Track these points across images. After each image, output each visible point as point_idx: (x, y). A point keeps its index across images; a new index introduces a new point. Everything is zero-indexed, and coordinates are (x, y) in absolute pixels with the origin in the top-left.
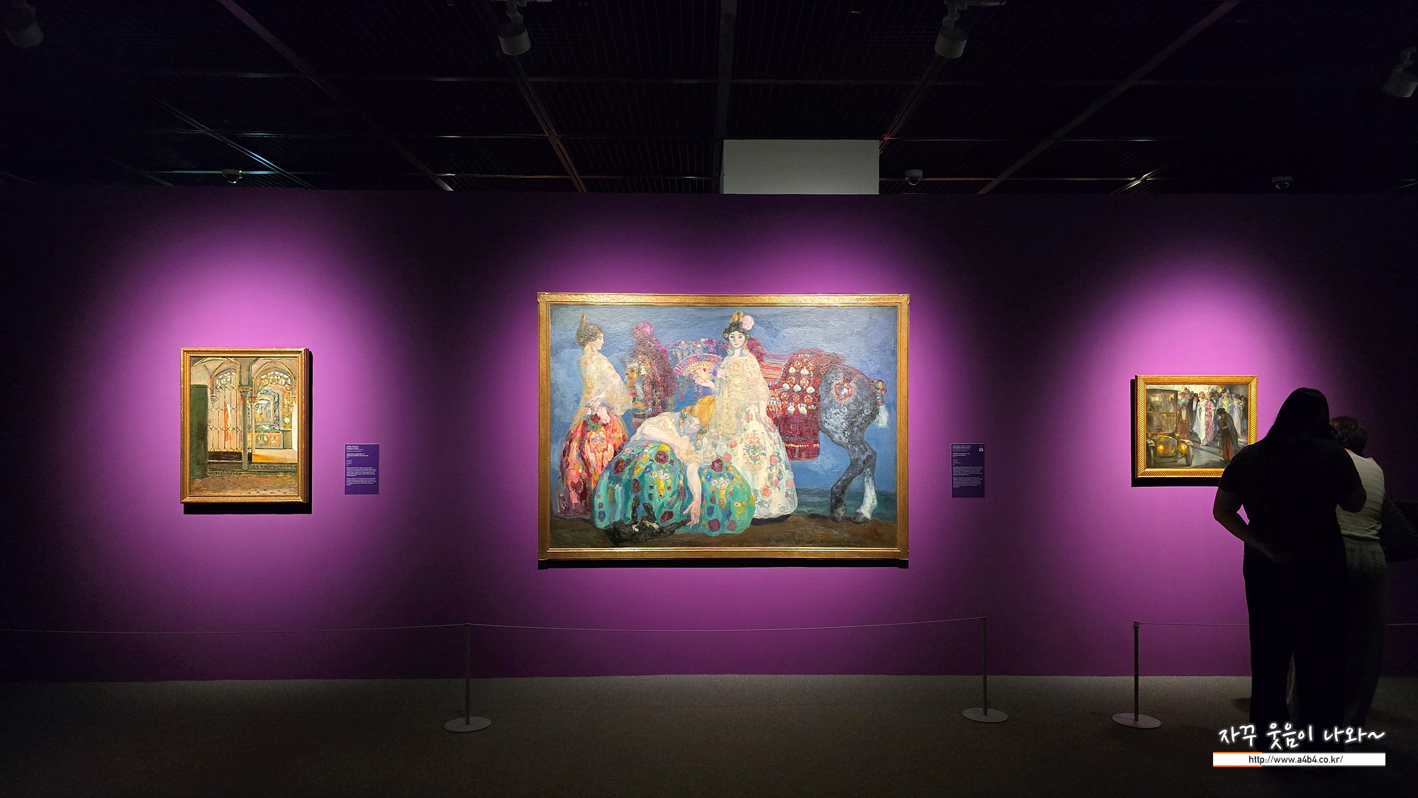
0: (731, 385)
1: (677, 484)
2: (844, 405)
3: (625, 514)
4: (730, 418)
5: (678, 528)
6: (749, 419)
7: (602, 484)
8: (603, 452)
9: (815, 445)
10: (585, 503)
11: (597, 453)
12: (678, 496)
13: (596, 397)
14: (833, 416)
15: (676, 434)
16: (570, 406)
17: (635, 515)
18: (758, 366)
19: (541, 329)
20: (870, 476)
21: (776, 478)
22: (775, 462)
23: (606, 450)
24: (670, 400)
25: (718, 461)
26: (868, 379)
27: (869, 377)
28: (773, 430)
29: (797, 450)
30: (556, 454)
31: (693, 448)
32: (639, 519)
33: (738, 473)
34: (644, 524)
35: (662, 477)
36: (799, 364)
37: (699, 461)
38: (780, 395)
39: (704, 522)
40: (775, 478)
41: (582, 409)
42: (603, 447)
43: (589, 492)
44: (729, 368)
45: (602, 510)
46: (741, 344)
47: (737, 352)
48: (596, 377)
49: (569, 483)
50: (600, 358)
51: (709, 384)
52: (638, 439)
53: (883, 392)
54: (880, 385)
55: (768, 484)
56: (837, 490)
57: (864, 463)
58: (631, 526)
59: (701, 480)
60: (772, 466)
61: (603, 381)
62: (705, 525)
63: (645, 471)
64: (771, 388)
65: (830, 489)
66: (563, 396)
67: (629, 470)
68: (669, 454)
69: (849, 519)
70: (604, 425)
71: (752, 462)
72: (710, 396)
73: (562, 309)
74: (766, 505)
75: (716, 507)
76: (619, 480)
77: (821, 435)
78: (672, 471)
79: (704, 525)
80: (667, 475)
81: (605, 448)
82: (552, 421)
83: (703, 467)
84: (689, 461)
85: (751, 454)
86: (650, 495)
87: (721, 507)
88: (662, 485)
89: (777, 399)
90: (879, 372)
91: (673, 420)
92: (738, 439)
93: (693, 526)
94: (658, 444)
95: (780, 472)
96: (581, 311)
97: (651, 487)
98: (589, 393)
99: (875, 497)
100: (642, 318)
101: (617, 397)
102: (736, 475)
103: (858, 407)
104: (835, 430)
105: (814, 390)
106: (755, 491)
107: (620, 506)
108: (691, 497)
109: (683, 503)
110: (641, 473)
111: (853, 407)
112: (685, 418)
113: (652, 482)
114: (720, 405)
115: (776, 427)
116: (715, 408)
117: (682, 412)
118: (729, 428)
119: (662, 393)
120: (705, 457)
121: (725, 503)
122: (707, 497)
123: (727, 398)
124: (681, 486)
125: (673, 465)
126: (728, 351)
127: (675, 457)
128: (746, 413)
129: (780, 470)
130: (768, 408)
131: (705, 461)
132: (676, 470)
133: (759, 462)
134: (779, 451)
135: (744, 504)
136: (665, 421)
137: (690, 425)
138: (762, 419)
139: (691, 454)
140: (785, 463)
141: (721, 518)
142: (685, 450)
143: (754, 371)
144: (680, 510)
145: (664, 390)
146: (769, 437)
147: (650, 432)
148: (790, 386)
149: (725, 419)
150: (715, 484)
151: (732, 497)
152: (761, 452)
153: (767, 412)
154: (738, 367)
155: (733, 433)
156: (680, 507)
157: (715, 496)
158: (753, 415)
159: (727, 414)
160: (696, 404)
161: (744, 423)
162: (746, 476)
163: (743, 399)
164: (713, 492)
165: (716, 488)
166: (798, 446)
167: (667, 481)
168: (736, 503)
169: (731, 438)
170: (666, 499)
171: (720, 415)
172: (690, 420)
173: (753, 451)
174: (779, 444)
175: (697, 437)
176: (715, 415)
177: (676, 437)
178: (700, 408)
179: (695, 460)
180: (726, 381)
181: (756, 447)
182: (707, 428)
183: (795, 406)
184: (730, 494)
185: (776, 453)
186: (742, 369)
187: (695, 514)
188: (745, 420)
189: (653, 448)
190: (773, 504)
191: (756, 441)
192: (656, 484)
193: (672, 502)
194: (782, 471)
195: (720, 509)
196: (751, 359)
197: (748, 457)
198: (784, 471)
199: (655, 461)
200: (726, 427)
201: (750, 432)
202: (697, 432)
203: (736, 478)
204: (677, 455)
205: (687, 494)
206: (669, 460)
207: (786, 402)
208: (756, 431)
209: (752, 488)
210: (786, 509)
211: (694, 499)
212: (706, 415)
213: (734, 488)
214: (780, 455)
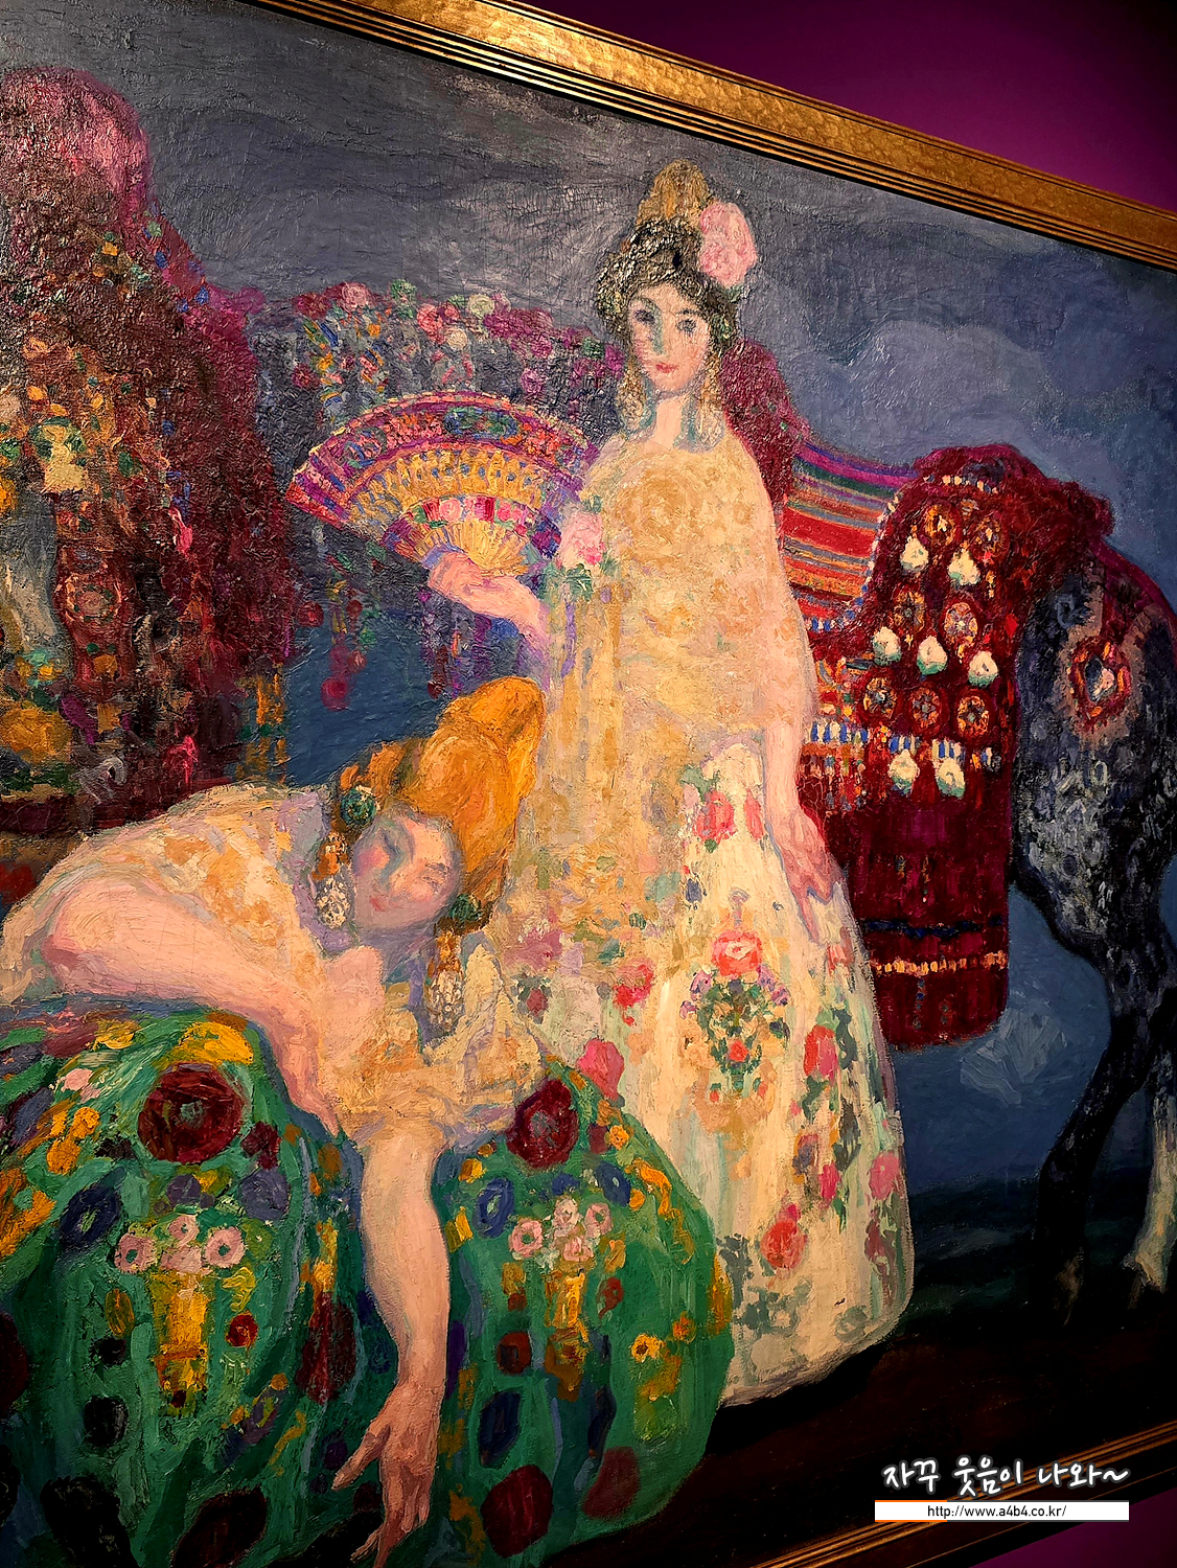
1: (296, 1287)
9: (989, 960)
14: (1059, 805)
15: (301, 942)
21: (831, 1158)
22: (831, 1067)
24: (263, 701)
25: (553, 1095)
28: (822, 886)
29: (921, 990)
31: (404, 1028)
33: (656, 1159)
35: (189, 1264)
36: (942, 525)
37: (438, 1109)
38: (858, 692)
39: (460, 1510)
40: (826, 1157)
44: (623, 515)
46: (686, 371)
47: (671, 412)
51: (509, 602)
55: (796, 1198)
59: (451, 1237)
60: (814, 1089)
62: (465, 1522)
63: (64, 1242)
64: (824, 646)
65: (1038, 1175)
68: (246, 1084)
71: (723, 1079)
72: (514, 682)
75: (533, 1390)
77: (1017, 904)
78: (263, 1209)
79: (461, 1530)
83: (463, 1144)
84: (381, 1122)
85: (721, 1033)
87: (557, 1388)
89: (848, 711)
91: (281, 842)
92: (655, 949)
93: (394, 1556)
94: (168, 1025)
95: (848, 1121)
97: (112, 1351)
102: (646, 1172)
105: (994, 669)
106: (736, 1244)
109: (330, 1415)
112: (362, 821)
113: (117, 1303)
114: (567, 741)
115: (837, 868)
116: (540, 759)
117: (344, 783)
118: (613, 883)
119: (205, 642)
120: (476, 1076)
121: (582, 1353)
122: (480, 1337)
123: (608, 695)
124: (320, 1299)
125: (268, 1162)
126: (623, 405)
127: (287, 1101)
128: (704, 790)
129: (848, 1108)
130: (805, 759)
131: (478, 1107)
132: (289, 1188)
133: (756, 1073)
134: (846, 1002)
135: (678, 1334)
136: (219, 848)
137: (389, 870)
138: (776, 826)
139: (391, 1068)
140: (871, 1067)
141: (558, 1453)
142: (356, 1046)
143: (746, 541)
144: (313, 1464)
145: (219, 622)
146: (807, 926)
147: (110, 935)
148: (902, 643)
149: (593, 829)
150: (529, 1248)
151: (619, 1306)
152: (769, 1018)
153: (800, 782)
154: (671, 511)
155: (635, 910)
156: (310, 1444)
157: (527, 1324)
158: (734, 801)
159: (606, 795)
160: (436, 727)
161: (692, 848)
162: (696, 1165)
163: (692, 709)
164: (518, 1301)
165: (536, 1269)
166: (924, 969)
167: (228, 1282)
168: (642, 1338)
169: (623, 943)
170: (216, 1411)
171: (570, 800)
172: (394, 835)
173: (730, 1016)
174: (846, 964)
175: (433, 949)
176: (542, 799)
177: (300, 957)
178: (457, 760)
179: (418, 1108)
180: (607, 593)
181: (746, 989)
182: (496, 885)
183: (918, 753)
184: (607, 1293)
185: (836, 1012)
186: (693, 525)
187: (405, 1469)
188: (698, 832)
189: (131, 1050)
190: (814, 1305)
191: (744, 952)
192: (147, 1318)
193: (263, 1422)
194: (855, 1110)
195: (551, 1394)
196: (735, 469)
197: (705, 1049)
198: (867, 1110)
199: (141, 1149)
200: (599, 874)
201: (716, 901)
202: (432, 915)
203: (643, 1185)
204: (301, 1088)
205: (360, 1346)
206: (246, 1129)
207: (884, 729)
208: (746, 897)
209: (720, 1232)
210: (869, 1317)
211: (405, 1369)
212: (491, 800)
213: (634, 1249)
214: (850, 1026)
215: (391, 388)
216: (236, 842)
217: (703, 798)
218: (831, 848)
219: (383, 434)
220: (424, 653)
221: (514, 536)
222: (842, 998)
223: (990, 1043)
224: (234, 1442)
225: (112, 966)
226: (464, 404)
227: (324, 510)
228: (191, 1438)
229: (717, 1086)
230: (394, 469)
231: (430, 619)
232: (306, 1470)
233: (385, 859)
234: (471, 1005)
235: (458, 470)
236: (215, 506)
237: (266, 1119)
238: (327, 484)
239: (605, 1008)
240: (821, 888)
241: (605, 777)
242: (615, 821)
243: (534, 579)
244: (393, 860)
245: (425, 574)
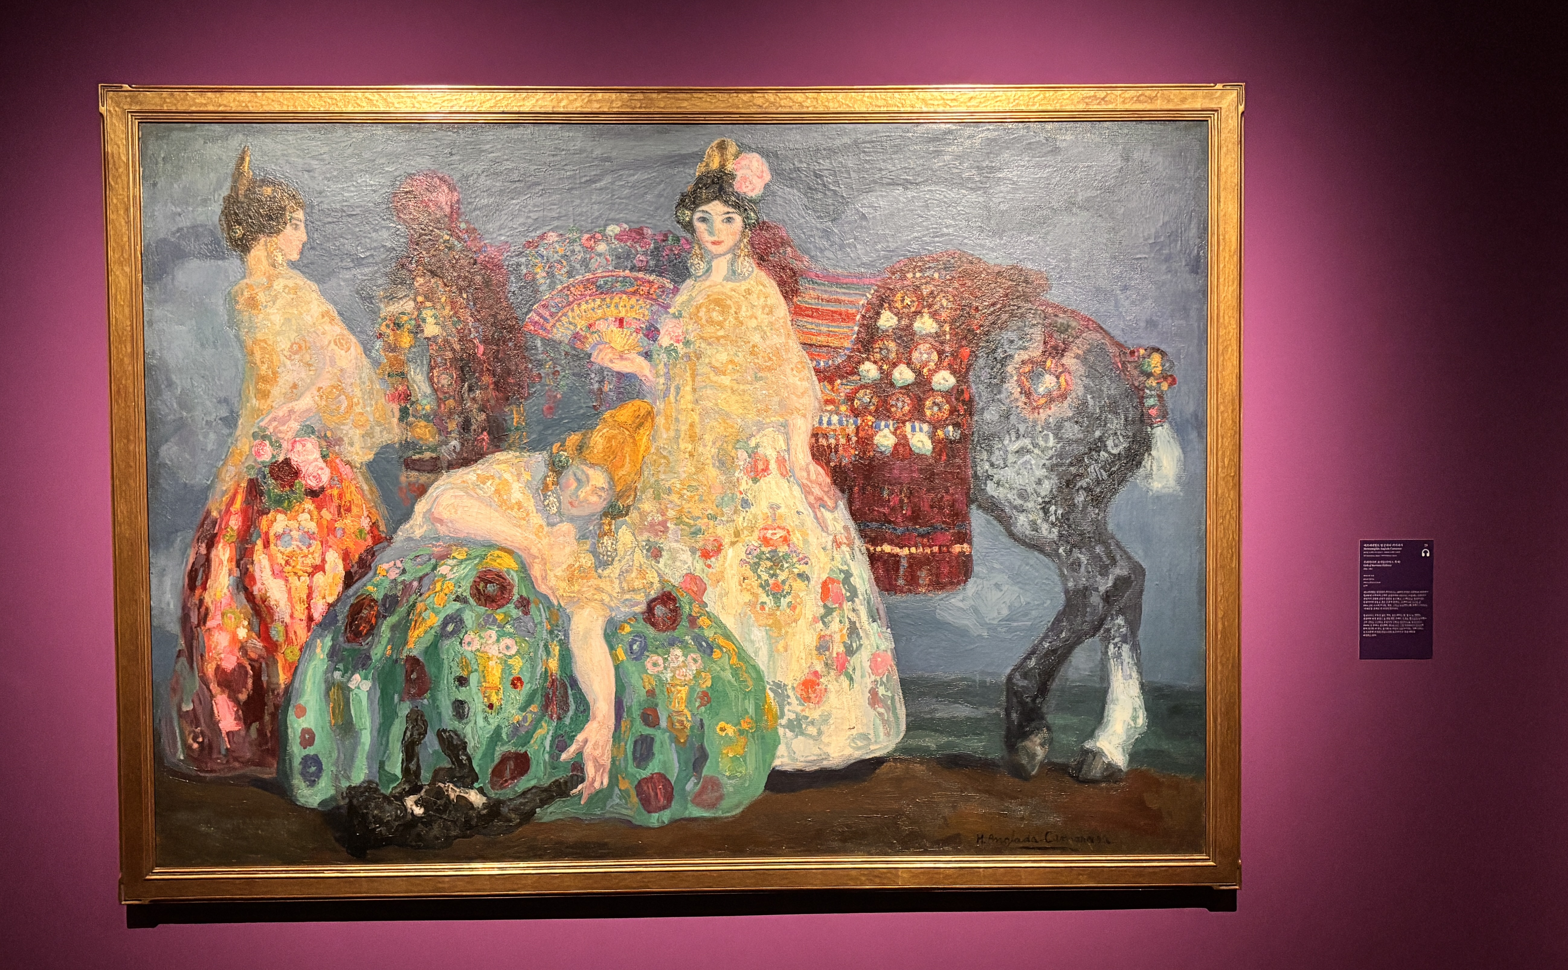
0: (702, 369)
1: (540, 669)
2: (1047, 426)
3: (382, 764)
4: (700, 469)
5: (543, 803)
6: (757, 471)
7: (310, 673)
8: (311, 575)
9: (957, 548)
10: (261, 732)
11: (293, 579)
12: (545, 707)
13: (285, 409)
14: (1011, 458)
15: (537, 519)
16: (206, 436)
17: (413, 766)
18: (782, 309)
19: (113, 200)
20: (1124, 641)
21: (842, 649)
22: (839, 600)
23: (319, 568)
24: (515, 416)
25: (667, 598)
26: (1119, 345)
27: (1121, 340)
28: (830, 503)
29: (904, 563)
30: (168, 582)
31: (587, 561)
32: (426, 776)
33: (728, 636)
34: (440, 794)
35: (493, 651)
36: (907, 301)
37: (607, 599)
38: (850, 399)
39: (624, 785)
40: (838, 648)
41: (244, 444)
42: (309, 561)
43: (270, 699)
44: (695, 317)
45: (310, 751)
46: (729, 241)
47: (721, 266)
48: (284, 344)
49: (210, 669)
50: (296, 289)
51: (636, 365)
52: (418, 533)
53: (1165, 386)
54: (1155, 363)
55: (819, 667)
56: (1025, 683)
57: (1107, 598)
58: (401, 797)
59: (614, 657)
60: (829, 611)
61: (307, 357)
62: (627, 791)
63: (442, 634)
64: (826, 376)
65: (1004, 679)
66: (183, 405)
67: (393, 628)
68: (514, 578)
69: (1062, 769)
70: (313, 494)
71: (769, 601)
72: (637, 402)
73: (175, 135)
74: (811, 730)
75: (661, 737)
76: (362, 662)
77: (978, 519)
78: (524, 633)
79: (625, 795)
80: (508, 641)
81: (318, 562)
82: (152, 481)
83: (620, 617)
84: (578, 601)
85: (765, 576)
86: (460, 709)
87: (675, 740)
88: (495, 672)
89: (843, 408)
90: (1151, 324)
91: (526, 476)
92: (723, 532)
93: (591, 798)
94: (480, 551)
95: (853, 630)
96: (237, 140)
97: (462, 681)
98: (265, 395)
99: (1139, 702)
100: (424, 163)
101: (350, 407)
102: (721, 641)
103: (1088, 430)
104: (1019, 502)
105: (952, 381)
106: (779, 688)
107: (366, 738)
108: (584, 710)
109: (557, 728)
110: (429, 638)
111: (1072, 431)
112: (563, 467)
113: (465, 664)
114: (668, 429)
115: (840, 494)
116: (653, 438)
117: (554, 450)
118: (697, 498)
119: (491, 393)
120: (625, 585)
121: (688, 725)
122: (631, 706)
123: (690, 406)
124: (552, 675)
125: (526, 613)
126: (692, 264)
127: (534, 587)
128: (750, 451)
129: (853, 624)
130: (815, 435)
131: (627, 600)
132: (536, 626)
133: (789, 599)
134: (848, 565)
135: (745, 726)
136: (499, 478)
137: (577, 489)
138: (797, 470)
139: (582, 578)
140: (868, 603)
141: (676, 770)
142: (565, 566)
143: (771, 324)
144: (551, 747)
145: (496, 384)
146: (819, 523)
147: (456, 513)
148: (881, 368)
149: (684, 472)
150: (656, 669)
151: (709, 705)
152: (796, 571)
153: (812, 448)
154: (722, 313)
155: (709, 511)
156: (549, 738)
157: (657, 705)
158: (769, 457)
159: (691, 455)
160: (597, 425)
161: (744, 482)
162: (752, 642)
163: (741, 411)
164: (651, 693)
165: (660, 680)
166: (906, 551)
167: (510, 662)
168: (722, 724)
169: (703, 528)
170: (506, 715)
171: (671, 459)
172: (579, 473)
173: (771, 568)
174: (848, 545)
175: (601, 525)
176: (655, 457)
177: (537, 526)
178: (609, 439)
179: (596, 597)
180: (687, 356)
181: (781, 554)
182: (632, 498)
183: (896, 430)
184: (702, 699)
185: (841, 571)
186: (737, 318)
187: (595, 760)
188: (747, 473)
189: (466, 560)
190: (833, 727)
191: (778, 536)
192: (476, 670)
193: (527, 724)
194: (858, 625)
195: (671, 742)
196: (761, 287)
197: (755, 584)
198: (866, 626)
199: (471, 601)
200: (689, 494)
201: (760, 509)
202: (599, 510)
203: (720, 648)
204: (540, 582)
205: (571, 700)
206: (516, 597)
207: (869, 418)
208: (779, 508)
209: (769, 678)
210: (873, 740)
211: (593, 714)
212: (628, 458)
213: (716, 679)
214: (852, 579)
215: (570, 274)
216: (507, 476)
217: (750, 456)
218: (834, 482)
219: (567, 295)
220: (591, 391)
221: (635, 334)
222: (846, 563)
223: (960, 597)
224: (516, 728)
225: (457, 526)
226: (605, 277)
227: (541, 331)
228: (496, 724)
229: (763, 603)
230: (573, 310)
231: (593, 376)
232: (548, 749)
233: (575, 484)
234: (621, 552)
235: (604, 307)
236: (493, 336)
237: (524, 594)
238: (542, 321)
239: (694, 559)
240: (829, 504)
241: (690, 447)
242: (696, 468)
243: (646, 353)
244: (579, 485)
245: (589, 356)
